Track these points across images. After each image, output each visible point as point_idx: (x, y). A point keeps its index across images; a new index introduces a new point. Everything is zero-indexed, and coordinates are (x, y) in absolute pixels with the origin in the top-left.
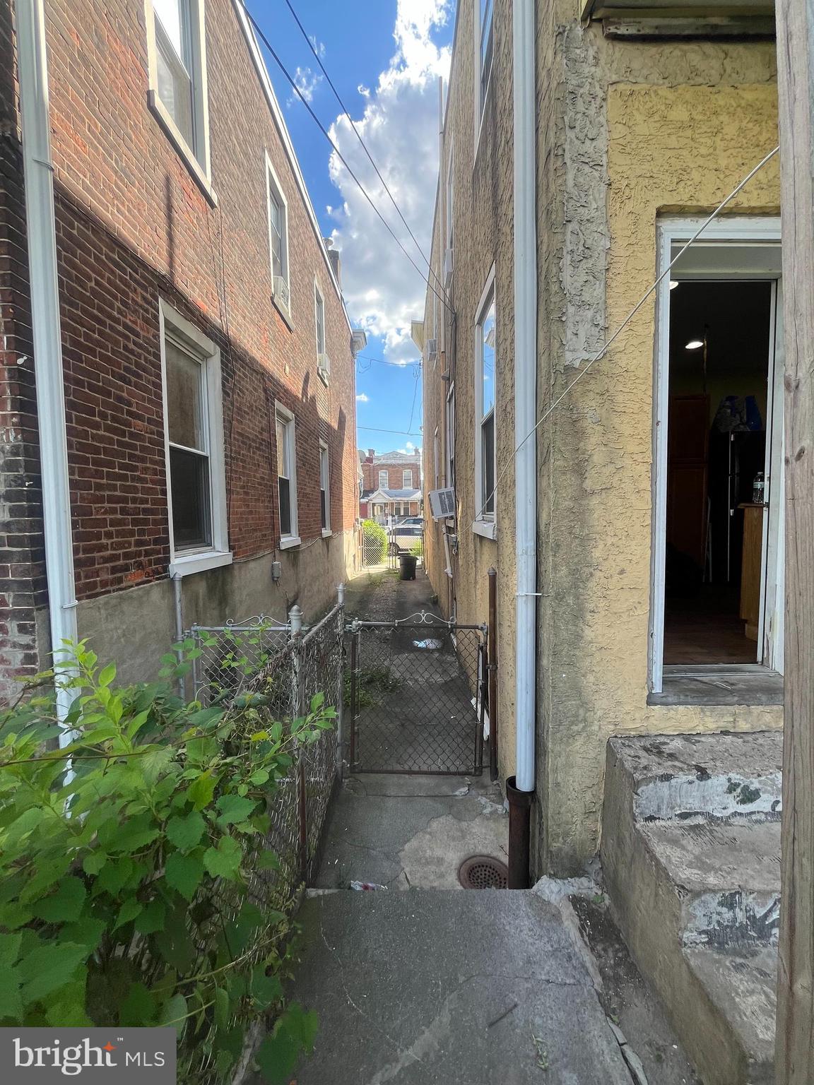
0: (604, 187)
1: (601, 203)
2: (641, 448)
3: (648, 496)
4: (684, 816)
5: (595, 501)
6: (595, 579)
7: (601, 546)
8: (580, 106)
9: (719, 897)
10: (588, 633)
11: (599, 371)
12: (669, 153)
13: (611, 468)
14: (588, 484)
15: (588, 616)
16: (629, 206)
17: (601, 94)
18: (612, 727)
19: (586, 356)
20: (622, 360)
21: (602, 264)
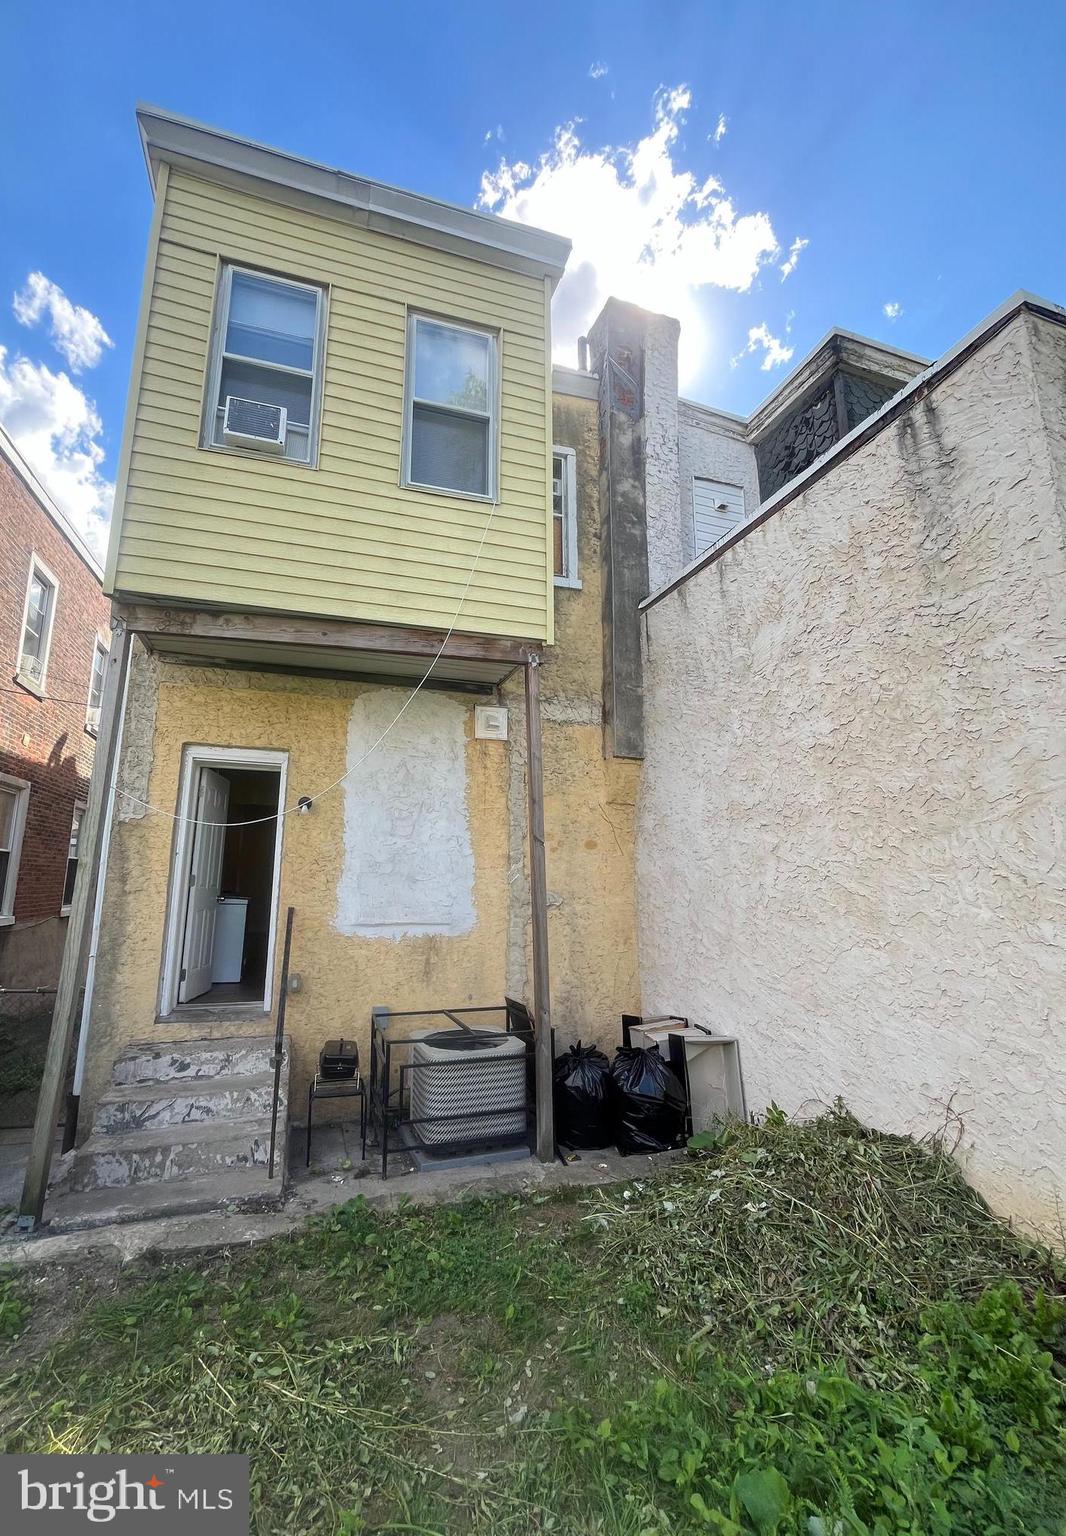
0: (152, 731)
1: (150, 738)
2: (164, 868)
3: (165, 895)
4: (141, 1081)
5: (131, 898)
6: (127, 944)
7: (133, 923)
8: (143, 691)
9: (116, 1106)
10: (119, 978)
11: (140, 825)
12: (191, 717)
13: (143, 879)
14: (127, 888)
15: (120, 967)
16: (167, 740)
17: (155, 686)
18: (128, 1038)
19: (132, 816)
20: (155, 820)
21: (147, 769)
